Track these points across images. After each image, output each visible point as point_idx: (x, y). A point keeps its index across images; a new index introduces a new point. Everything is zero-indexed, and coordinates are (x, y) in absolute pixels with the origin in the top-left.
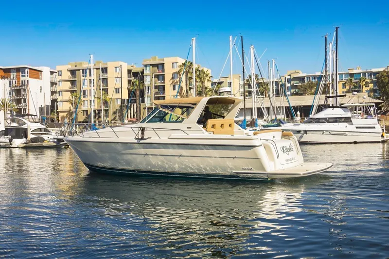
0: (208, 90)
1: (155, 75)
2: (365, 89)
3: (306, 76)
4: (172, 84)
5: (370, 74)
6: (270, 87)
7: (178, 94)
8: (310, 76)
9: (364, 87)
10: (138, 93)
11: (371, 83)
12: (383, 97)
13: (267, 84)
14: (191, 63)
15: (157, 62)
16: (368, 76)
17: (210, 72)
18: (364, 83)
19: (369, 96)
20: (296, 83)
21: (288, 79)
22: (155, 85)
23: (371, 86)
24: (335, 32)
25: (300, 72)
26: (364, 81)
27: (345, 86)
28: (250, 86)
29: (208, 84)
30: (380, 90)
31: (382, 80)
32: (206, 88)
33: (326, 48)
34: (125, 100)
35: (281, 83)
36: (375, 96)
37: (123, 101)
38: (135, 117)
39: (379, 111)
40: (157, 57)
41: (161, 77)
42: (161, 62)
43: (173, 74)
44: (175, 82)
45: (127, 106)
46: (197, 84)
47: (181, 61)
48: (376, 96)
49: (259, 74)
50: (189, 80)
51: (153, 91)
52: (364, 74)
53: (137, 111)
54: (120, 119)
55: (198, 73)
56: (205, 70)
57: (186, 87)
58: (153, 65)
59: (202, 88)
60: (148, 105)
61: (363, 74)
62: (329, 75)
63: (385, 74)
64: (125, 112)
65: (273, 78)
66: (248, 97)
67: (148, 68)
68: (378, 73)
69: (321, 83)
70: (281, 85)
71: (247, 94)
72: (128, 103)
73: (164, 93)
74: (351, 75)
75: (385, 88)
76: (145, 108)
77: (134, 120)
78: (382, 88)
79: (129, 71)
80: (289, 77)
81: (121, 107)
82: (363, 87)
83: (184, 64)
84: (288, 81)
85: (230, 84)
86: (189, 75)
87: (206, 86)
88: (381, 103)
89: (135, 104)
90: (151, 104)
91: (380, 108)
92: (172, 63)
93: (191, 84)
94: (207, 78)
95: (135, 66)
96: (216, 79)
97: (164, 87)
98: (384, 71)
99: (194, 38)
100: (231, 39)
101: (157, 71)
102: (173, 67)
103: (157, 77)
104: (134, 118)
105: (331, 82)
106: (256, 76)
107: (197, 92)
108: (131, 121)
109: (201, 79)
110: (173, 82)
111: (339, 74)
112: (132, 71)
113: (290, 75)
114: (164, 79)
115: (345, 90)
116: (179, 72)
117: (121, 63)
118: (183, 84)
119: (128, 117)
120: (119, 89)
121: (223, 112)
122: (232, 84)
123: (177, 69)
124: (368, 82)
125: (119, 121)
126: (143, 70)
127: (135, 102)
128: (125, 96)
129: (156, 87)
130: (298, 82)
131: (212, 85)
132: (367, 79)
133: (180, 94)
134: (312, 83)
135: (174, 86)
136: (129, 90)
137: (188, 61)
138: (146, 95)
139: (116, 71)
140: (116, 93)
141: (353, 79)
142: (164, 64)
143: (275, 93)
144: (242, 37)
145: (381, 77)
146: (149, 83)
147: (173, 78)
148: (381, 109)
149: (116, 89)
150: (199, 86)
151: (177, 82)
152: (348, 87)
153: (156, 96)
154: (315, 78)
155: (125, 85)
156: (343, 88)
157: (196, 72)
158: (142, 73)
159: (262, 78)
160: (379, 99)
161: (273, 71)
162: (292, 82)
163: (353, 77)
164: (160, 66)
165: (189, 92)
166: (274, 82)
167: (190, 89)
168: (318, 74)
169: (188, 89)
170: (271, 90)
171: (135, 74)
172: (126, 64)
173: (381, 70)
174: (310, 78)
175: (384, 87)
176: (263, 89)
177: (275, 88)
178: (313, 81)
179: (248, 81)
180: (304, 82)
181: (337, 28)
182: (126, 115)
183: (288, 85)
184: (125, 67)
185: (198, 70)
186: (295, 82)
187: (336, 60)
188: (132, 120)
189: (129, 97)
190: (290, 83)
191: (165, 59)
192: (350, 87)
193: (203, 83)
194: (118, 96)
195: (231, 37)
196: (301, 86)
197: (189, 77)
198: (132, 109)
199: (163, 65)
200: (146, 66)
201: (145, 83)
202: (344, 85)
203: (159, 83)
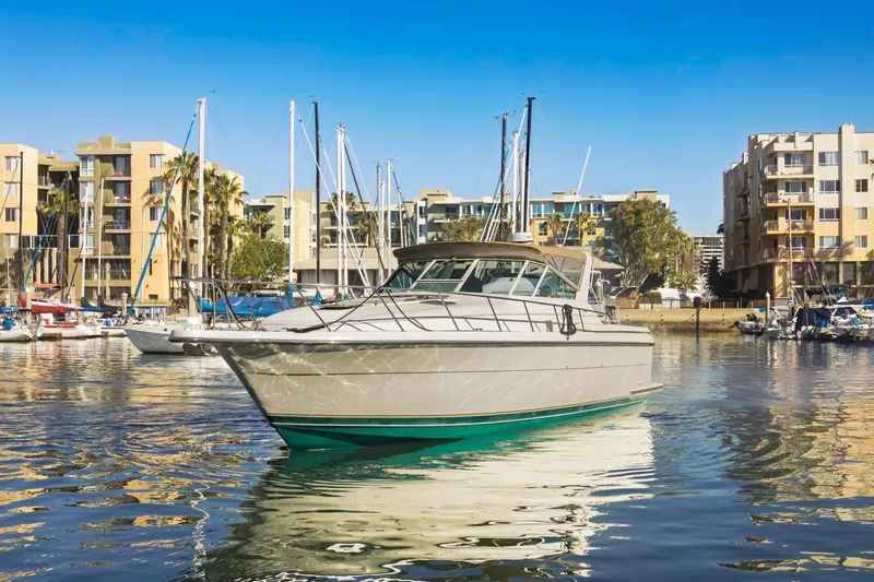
0: (236, 223)
1: (106, 182)
2: (587, 238)
3: (462, 204)
4: (147, 203)
5: (600, 206)
6: (381, 222)
7: (162, 230)
8: (471, 203)
9: (585, 233)
10: (62, 221)
11: (599, 226)
12: (624, 257)
13: (372, 217)
14: (197, 159)
15: (113, 150)
16: (595, 211)
17: (241, 182)
18: (585, 225)
19: (595, 254)
20: (440, 218)
21: (421, 208)
22: (107, 205)
23: (600, 231)
24: (526, 109)
25: (449, 193)
26: (585, 220)
27: (546, 230)
28: (334, 219)
29: (236, 210)
30: (618, 243)
31: (622, 221)
32: (231, 219)
33: (503, 144)
34: (28, 237)
35: (405, 216)
36: (607, 254)
37: (24, 241)
38: (54, 280)
39: (613, 289)
40: (113, 138)
41: (121, 188)
42: (124, 151)
43: (151, 182)
44: (156, 199)
45: (33, 253)
46: (210, 207)
47: (172, 152)
48: (609, 254)
49: (356, 194)
50: (191, 199)
51: (102, 219)
52: (587, 205)
53: (58, 267)
54: (15, 285)
55: (213, 183)
56: (230, 176)
57: (183, 213)
58: (103, 158)
59: (222, 218)
60: (86, 251)
61: (583, 206)
62: (511, 203)
63: (630, 208)
64: (27, 268)
65: (387, 203)
66: (328, 245)
67: (90, 164)
68: (615, 204)
69: (493, 220)
70: (406, 221)
71: (328, 237)
72: (37, 245)
73: (127, 225)
74: (559, 206)
75: (628, 239)
76: (79, 260)
77: (51, 286)
78: (622, 237)
79: (43, 169)
80: (423, 204)
81: (18, 254)
82: (582, 234)
83: (179, 160)
84: (421, 213)
85: (288, 212)
86: (190, 186)
87: (232, 214)
88: (619, 271)
89: (55, 250)
90: (96, 251)
91: (616, 282)
92: (151, 156)
93: (194, 207)
94: (235, 196)
95: (58, 158)
96: (256, 198)
97: (128, 211)
98: (628, 202)
99: (204, 100)
100: (292, 108)
101: (113, 173)
102: (152, 165)
103: (112, 185)
104: (50, 281)
105: (514, 219)
106: (350, 197)
107: (209, 227)
108: (43, 290)
109: (219, 198)
110: (152, 199)
111: (531, 202)
112: (50, 169)
113: (426, 200)
114: (128, 192)
115: (544, 239)
116: (165, 180)
117: (22, 147)
118: (176, 207)
119: (35, 280)
120: (14, 210)
121: (270, 276)
122: (292, 212)
123: (161, 171)
124: (594, 225)
125: (11, 289)
126: (78, 167)
127: (54, 243)
128: (31, 229)
129: (107, 211)
130: (444, 215)
131: (246, 212)
132: (592, 216)
133: (167, 228)
134: (473, 220)
135: (153, 211)
136: (39, 213)
137: (188, 153)
138: (83, 229)
139: (9, 167)
140: (8, 219)
141: (561, 214)
142: (130, 155)
143: (389, 238)
144: (316, 104)
145: (621, 214)
146: (92, 200)
147: (151, 191)
148: (618, 284)
149: (8, 210)
150: (214, 214)
151: (160, 201)
152: (550, 233)
153: (107, 231)
154: (480, 209)
155: (31, 201)
156: (540, 234)
157: (206, 179)
158: (76, 174)
159: (362, 203)
160: (615, 261)
161: (387, 189)
162: (430, 216)
163: (562, 211)
164: (120, 162)
165: (189, 226)
166: (389, 214)
167: (193, 218)
168: (488, 200)
169: (188, 219)
170: (382, 231)
171: (58, 177)
172: (36, 151)
173: (622, 198)
174: (469, 208)
175: (626, 235)
176: (363, 228)
177: (390, 228)
178: (477, 214)
179: (330, 207)
180: (457, 218)
181: (530, 100)
182: (31, 275)
183: (421, 221)
184: (32, 159)
185: (212, 175)
186: (437, 215)
187: (527, 170)
188: (44, 286)
189: (40, 231)
190: (426, 217)
191: (133, 144)
192: (555, 233)
193: (224, 205)
194: (13, 227)
195: (292, 103)
196: (450, 225)
197: (192, 192)
198: (46, 260)
199: (127, 157)
200: (84, 158)
201: (82, 200)
202: (543, 227)
203: (115, 202)
